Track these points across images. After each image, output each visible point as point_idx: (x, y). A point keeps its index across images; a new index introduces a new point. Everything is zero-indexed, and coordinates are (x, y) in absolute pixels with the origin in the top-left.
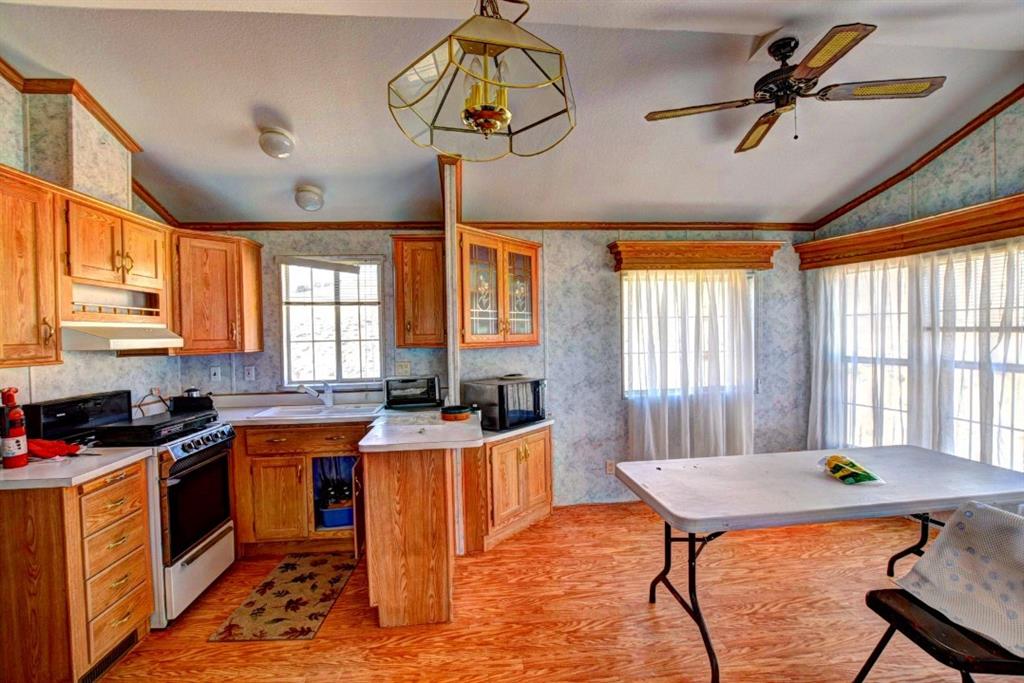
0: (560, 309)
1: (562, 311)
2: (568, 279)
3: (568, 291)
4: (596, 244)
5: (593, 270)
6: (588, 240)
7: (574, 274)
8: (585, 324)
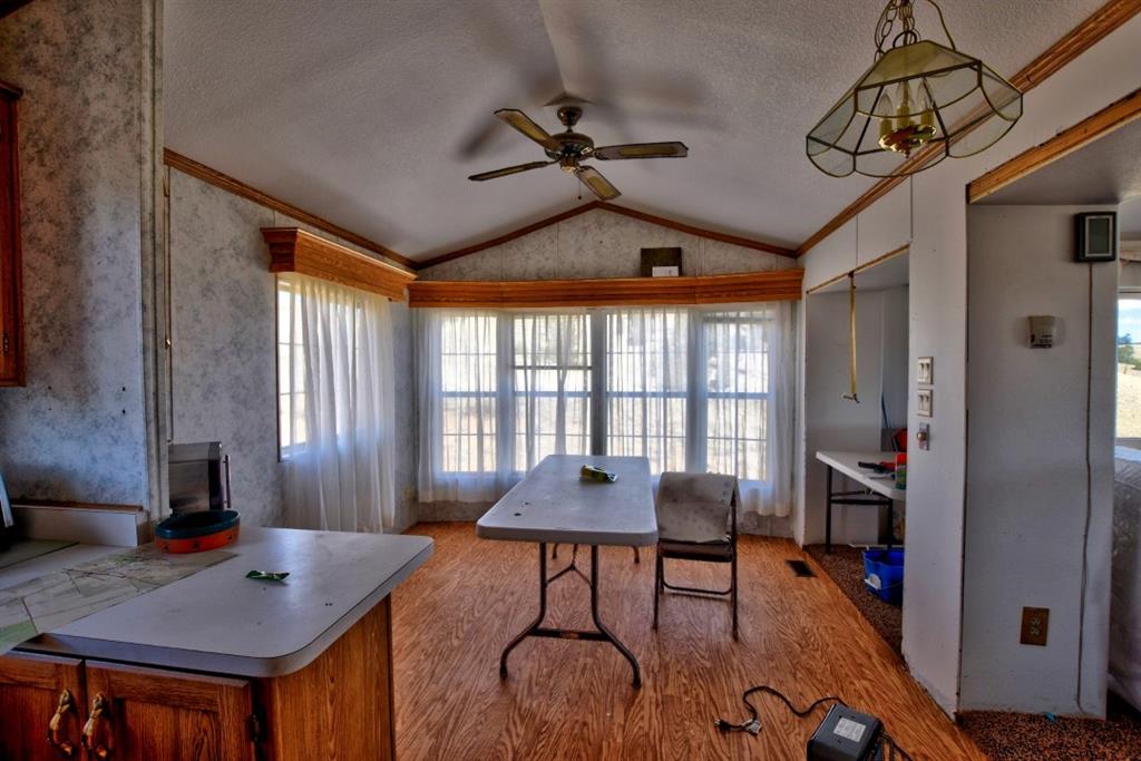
0: (197, 319)
1: (200, 321)
2: (209, 267)
3: (209, 290)
4: (247, 221)
5: (243, 262)
6: (237, 211)
7: (216, 262)
8: (233, 347)
